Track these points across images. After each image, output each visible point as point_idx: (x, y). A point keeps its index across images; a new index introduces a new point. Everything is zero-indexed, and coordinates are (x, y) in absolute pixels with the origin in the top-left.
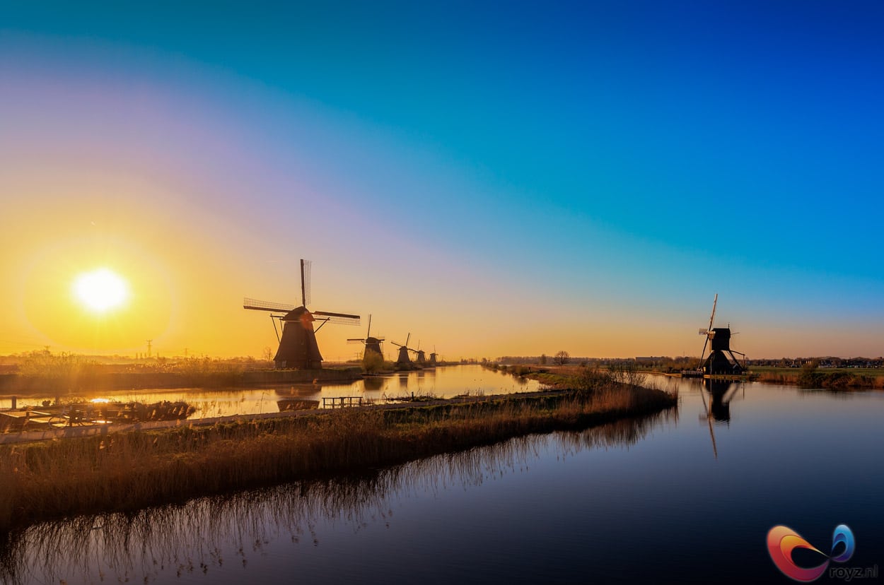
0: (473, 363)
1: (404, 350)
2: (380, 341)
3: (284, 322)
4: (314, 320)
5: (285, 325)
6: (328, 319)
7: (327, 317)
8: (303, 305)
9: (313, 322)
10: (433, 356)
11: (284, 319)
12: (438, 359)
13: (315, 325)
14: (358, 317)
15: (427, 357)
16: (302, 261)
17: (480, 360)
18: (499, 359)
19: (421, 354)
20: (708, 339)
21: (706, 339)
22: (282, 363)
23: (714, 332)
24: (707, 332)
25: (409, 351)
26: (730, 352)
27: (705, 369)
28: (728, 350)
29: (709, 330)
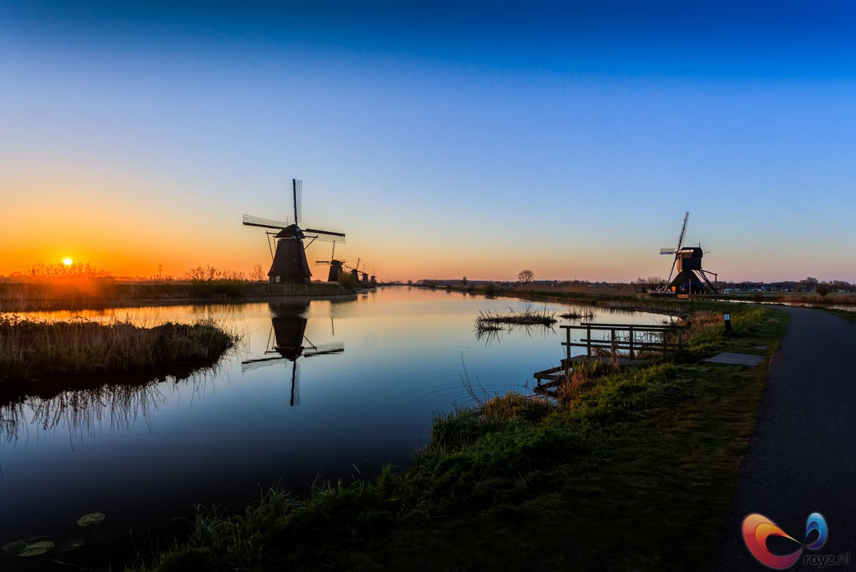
0: (399, 284)
1: (355, 272)
2: (342, 263)
3: (277, 239)
4: (304, 237)
5: (278, 242)
6: (317, 237)
7: (315, 234)
8: (295, 223)
9: (303, 240)
10: (373, 277)
11: (278, 235)
12: (377, 280)
13: (305, 242)
14: (343, 235)
15: (369, 278)
16: (294, 180)
17: (406, 282)
18: (420, 281)
19: (365, 275)
20: (676, 258)
21: (675, 258)
22: (275, 279)
23: (684, 251)
24: (676, 250)
25: (358, 273)
26: (702, 272)
27: (674, 288)
28: (699, 270)
29: (679, 249)
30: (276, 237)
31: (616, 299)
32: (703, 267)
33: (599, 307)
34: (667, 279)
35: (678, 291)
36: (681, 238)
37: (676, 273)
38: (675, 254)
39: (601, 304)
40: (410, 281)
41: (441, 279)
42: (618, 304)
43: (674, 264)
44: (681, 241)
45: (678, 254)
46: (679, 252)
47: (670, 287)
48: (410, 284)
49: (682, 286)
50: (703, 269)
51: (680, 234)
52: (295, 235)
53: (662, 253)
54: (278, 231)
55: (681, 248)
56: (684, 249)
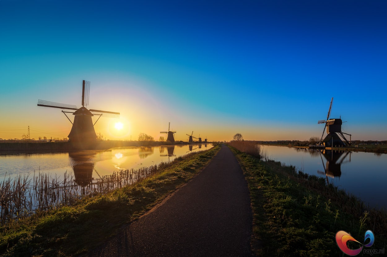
2: (173, 133)
4: (92, 115)
5: (75, 117)
6: (102, 115)
7: (100, 113)
9: (92, 117)
10: (206, 140)
19: (200, 139)
20: (326, 125)
26: (342, 133)
27: (324, 143)
28: (340, 133)
29: (327, 120)
30: (73, 115)
32: (343, 131)
35: (327, 146)
36: (329, 113)
37: (326, 134)
38: (325, 123)
43: (325, 129)
44: (328, 115)
45: (327, 123)
46: (328, 121)
47: (322, 142)
49: (329, 142)
50: (342, 132)
51: (328, 111)
53: (319, 123)
54: (74, 111)
55: (329, 119)
56: (330, 119)
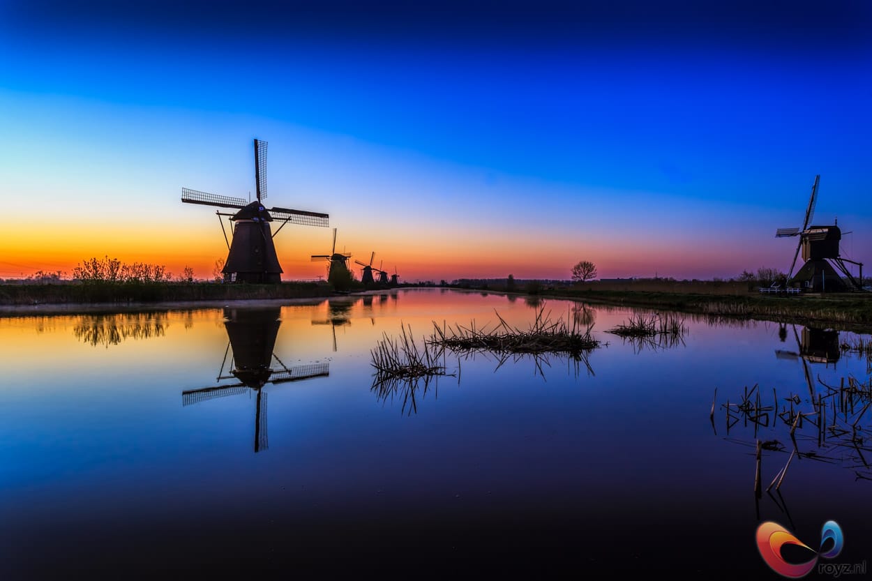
0: (430, 285)
1: (368, 270)
2: (346, 258)
3: (234, 223)
4: (271, 219)
5: (236, 226)
6: (289, 219)
7: (286, 215)
8: (257, 200)
9: (270, 223)
10: (394, 277)
11: (235, 217)
12: (400, 281)
13: (274, 226)
14: (325, 215)
15: (390, 278)
16: (256, 141)
17: (439, 282)
18: (456, 281)
19: (383, 274)
20: (801, 242)
21: (799, 241)
22: (231, 276)
23: (813, 231)
24: (801, 231)
25: (372, 271)
26: (840, 261)
27: (798, 285)
28: (836, 258)
29: (805, 229)
30: (233, 219)
31: (717, 299)
32: (842, 254)
33: (688, 312)
34: (786, 272)
36: (808, 213)
37: (801, 262)
38: (799, 236)
39: (692, 307)
40: (443, 282)
41: (482, 278)
42: (724, 307)
43: (798, 250)
44: (807, 217)
45: (803, 236)
46: (806, 232)
47: (792, 283)
48: (444, 285)
49: (810, 281)
50: (842, 257)
52: (258, 216)
53: (779, 235)
54: (236, 211)
55: (808, 227)
56: (813, 228)
